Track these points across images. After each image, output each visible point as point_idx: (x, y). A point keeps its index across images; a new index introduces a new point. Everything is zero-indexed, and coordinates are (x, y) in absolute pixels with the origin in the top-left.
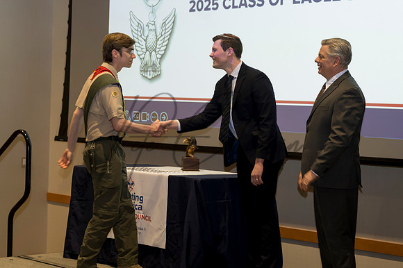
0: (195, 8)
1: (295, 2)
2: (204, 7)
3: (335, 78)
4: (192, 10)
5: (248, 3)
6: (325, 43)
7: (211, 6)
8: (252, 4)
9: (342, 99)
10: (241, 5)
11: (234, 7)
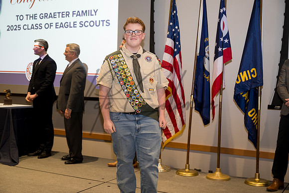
0: (10, 29)
1: (56, 28)
2: (14, 29)
3: (73, 62)
4: (8, 30)
5: (35, 27)
6: (68, 46)
7: (17, 28)
8: (37, 28)
9: (76, 71)
10: (31, 28)
11: (28, 29)
